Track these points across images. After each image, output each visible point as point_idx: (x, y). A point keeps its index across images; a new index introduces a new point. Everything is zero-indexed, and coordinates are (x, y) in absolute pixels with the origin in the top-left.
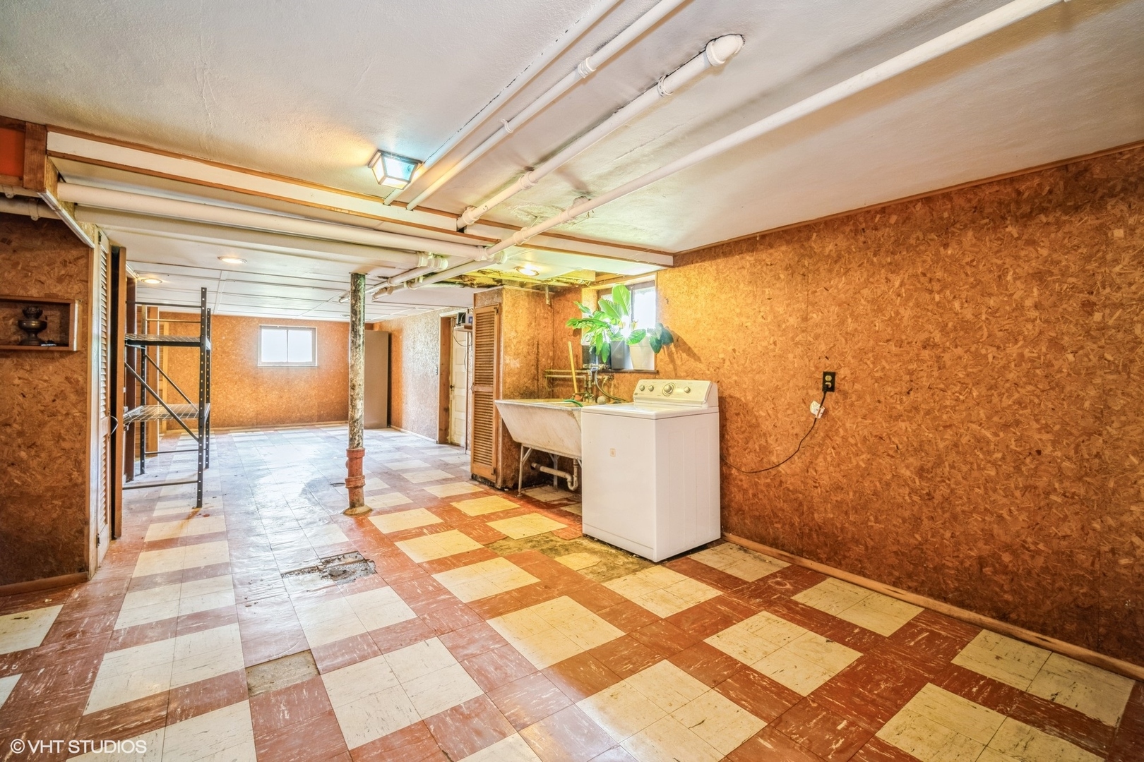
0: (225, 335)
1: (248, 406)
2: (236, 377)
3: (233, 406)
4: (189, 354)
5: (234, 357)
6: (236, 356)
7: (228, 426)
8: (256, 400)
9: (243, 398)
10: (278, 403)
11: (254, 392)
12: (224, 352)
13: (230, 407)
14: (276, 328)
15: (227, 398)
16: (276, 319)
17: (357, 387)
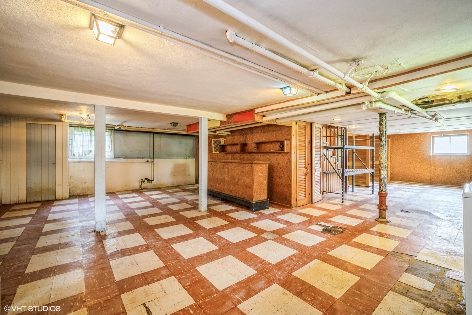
0: (414, 142)
1: (426, 174)
2: (420, 161)
3: (418, 173)
4: (398, 151)
5: (418, 151)
6: (419, 151)
7: (416, 182)
8: (430, 171)
9: (423, 170)
10: (443, 174)
11: (429, 168)
12: (414, 149)
13: (417, 174)
14: (441, 136)
15: (415, 170)
16: (441, 132)
17: (381, 164)
